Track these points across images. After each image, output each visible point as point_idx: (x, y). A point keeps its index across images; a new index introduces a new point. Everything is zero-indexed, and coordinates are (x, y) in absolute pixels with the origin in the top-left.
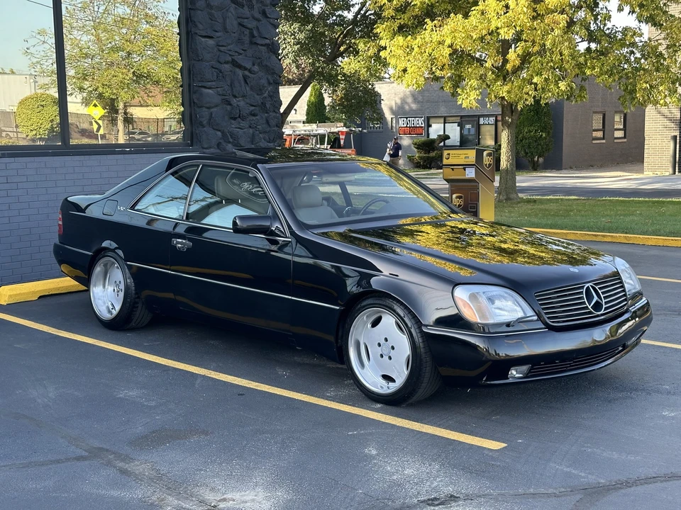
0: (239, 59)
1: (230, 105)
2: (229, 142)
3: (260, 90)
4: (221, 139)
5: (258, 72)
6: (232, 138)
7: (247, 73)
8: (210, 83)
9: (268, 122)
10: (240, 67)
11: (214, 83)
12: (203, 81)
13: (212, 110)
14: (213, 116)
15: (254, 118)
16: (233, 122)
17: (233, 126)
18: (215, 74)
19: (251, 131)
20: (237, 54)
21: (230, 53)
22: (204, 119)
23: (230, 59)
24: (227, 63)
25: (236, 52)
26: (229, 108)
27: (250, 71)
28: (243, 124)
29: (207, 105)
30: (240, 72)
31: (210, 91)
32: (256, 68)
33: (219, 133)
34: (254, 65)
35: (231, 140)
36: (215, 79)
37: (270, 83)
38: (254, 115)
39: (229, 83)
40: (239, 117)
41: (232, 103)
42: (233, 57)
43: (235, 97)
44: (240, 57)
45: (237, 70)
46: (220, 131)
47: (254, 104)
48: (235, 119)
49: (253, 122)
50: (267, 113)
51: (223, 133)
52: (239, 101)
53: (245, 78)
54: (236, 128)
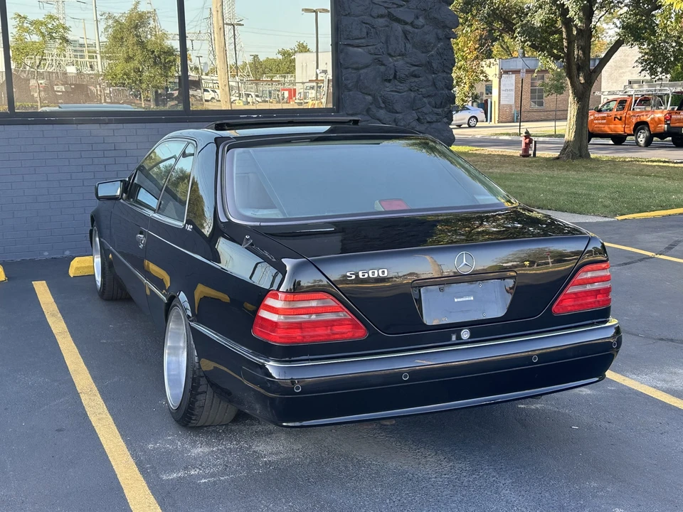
0: (398, 12)
1: (384, 65)
2: (381, 108)
3: (426, 47)
4: (371, 104)
5: (423, 26)
6: (383, 103)
7: (408, 28)
8: (357, 41)
9: (434, 84)
10: (398, 20)
11: (363, 41)
12: (349, 39)
13: (362, 71)
14: (362, 78)
15: (416, 80)
16: (388, 84)
17: (388, 89)
18: (365, 30)
19: (412, 94)
20: (395, 6)
21: (386, 5)
22: (349, 82)
23: (384, 11)
24: (382, 16)
25: (393, 3)
26: (382, 68)
27: (412, 24)
28: (401, 87)
29: (354, 66)
30: (398, 28)
31: (360, 50)
32: (421, 21)
33: (369, 98)
34: (417, 18)
35: (383, 105)
36: (365, 35)
37: (439, 39)
38: (415, 76)
39: (383, 39)
40: (395, 77)
41: (384, 62)
42: (389, 10)
43: (390, 55)
44: (401, 9)
45: (395, 24)
46: (369, 95)
47: (416, 64)
48: (389, 81)
49: (413, 85)
50: (434, 73)
51: (374, 97)
52: (396, 61)
53: (405, 33)
54: (392, 91)
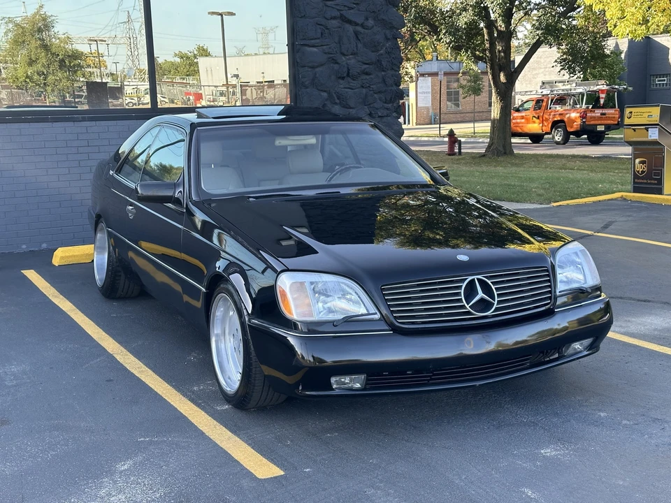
0: (350, 15)
1: (338, 63)
2: (336, 103)
3: (375, 46)
4: (327, 100)
5: (373, 27)
6: (338, 99)
7: (359, 29)
8: (313, 41)
9: (384, 81)
10: (350, 22)
11: (318, 41)
12: (305, 39)
13: (317, 70)
14: (317, 75)
15: (368, 77)
16: (341, 81)
17: (342, 86)
18: (319, 31)
19: (364, 91)
20: (347, 8)
21: (338, 8)
22: (306, 79)
23: (338, 14)
24: (334, 18)
25: (345, 6)
26: (336, 66)
27: (362, 26)
28: (354, 84)
29: (310, 65)
30: (350, 28)
31: (315, 49)
32: (371, 22)
33: (325, 95)
34: (367, 19)
35: (338, 101)
36: (319, 35)
37: (387, 39)
38: (367, 74)
39: (337, 40)
40: (348, 75)
41: (338, 61)
42: (341, 12)
43: (344, 55)
44: (352, 11)
45: (347, 26)
46: (325, 91)
47: (367, 62)
48: (343, 78)
49: (364, 81)
50: (384, 71)
51: (329, 93)
52: (348, 59)
53: (356, 34)
54: (345, 88)
